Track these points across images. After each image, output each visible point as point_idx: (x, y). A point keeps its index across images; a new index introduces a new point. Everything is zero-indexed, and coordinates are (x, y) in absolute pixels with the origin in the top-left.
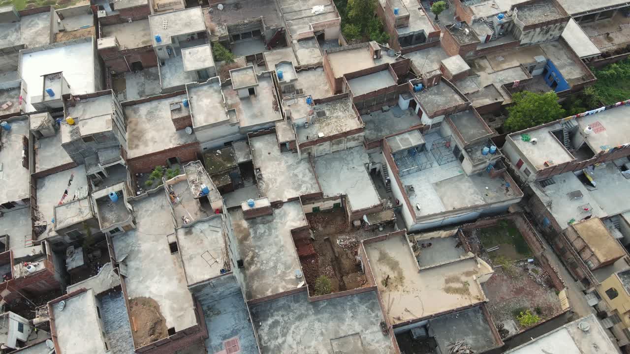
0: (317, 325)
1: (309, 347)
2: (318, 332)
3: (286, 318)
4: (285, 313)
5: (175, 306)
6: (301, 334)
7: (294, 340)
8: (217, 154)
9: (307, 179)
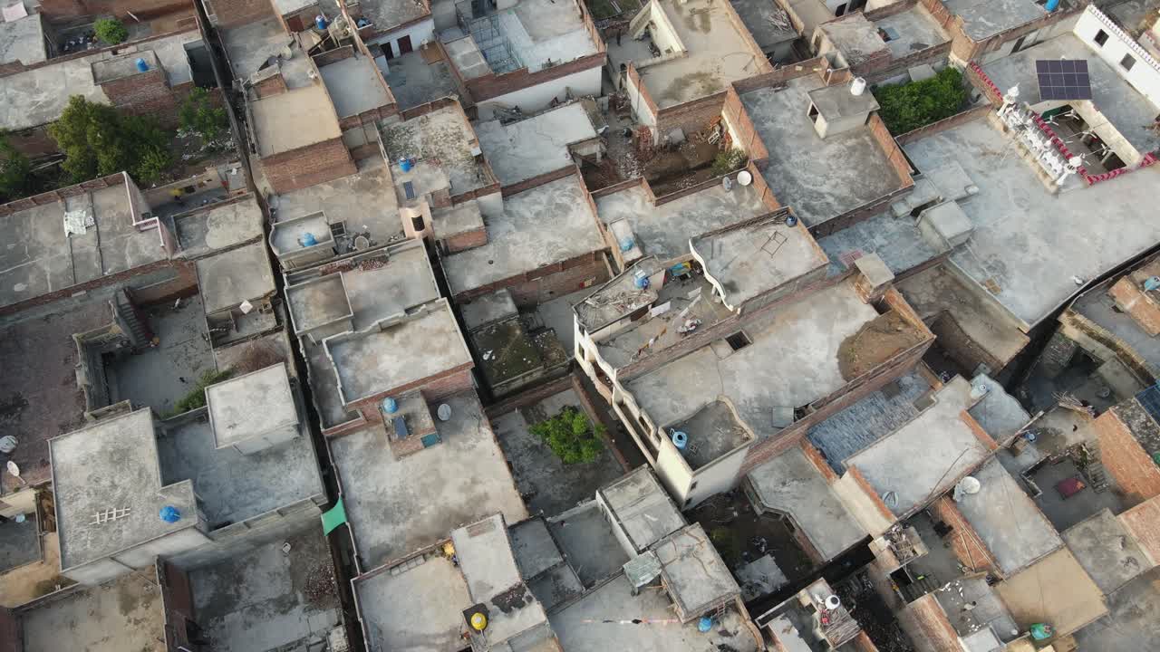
0: (795, 159)
1: (829, 165)
2: (805, 157)
3: (797, 196)
4: (789, 198)
5: (839, 314)
6: (813, 176)
7: (824, 183)
8: (494, 358)
9: (544, 198)
